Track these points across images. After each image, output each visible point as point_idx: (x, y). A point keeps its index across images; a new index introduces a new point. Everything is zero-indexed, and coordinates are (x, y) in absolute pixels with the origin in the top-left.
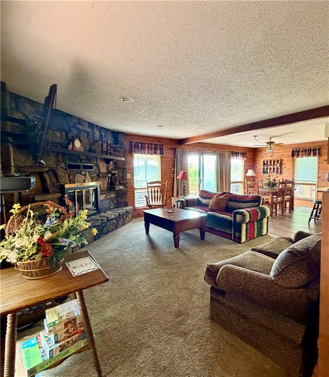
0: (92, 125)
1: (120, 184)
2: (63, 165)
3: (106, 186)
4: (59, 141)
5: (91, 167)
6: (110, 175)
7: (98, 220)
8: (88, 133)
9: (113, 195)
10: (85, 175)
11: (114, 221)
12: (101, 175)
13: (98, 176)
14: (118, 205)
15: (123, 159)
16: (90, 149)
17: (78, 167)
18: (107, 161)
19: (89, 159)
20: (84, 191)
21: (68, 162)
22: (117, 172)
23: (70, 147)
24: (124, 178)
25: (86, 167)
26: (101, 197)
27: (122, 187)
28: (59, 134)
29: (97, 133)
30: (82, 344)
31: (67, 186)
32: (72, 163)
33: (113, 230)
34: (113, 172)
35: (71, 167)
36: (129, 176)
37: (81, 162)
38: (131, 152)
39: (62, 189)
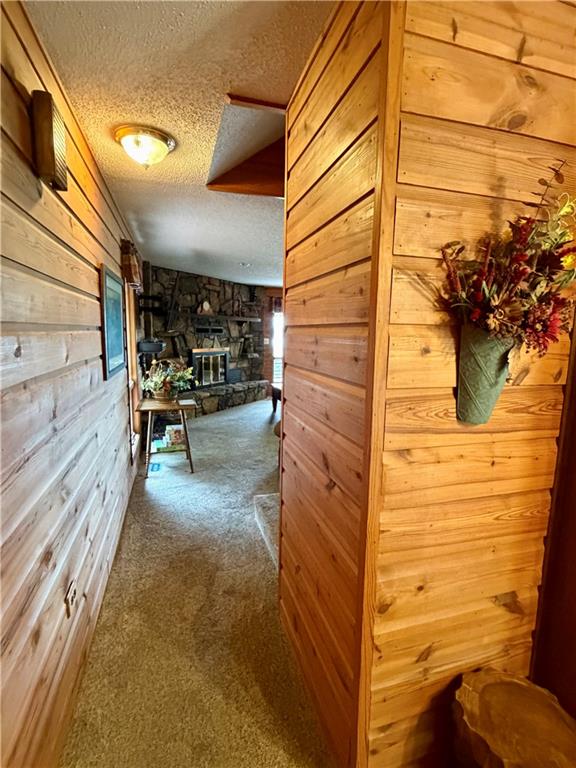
0: (223, 283)
1: (255, 351)
2: (192, 329)
3: (237, 352)
4: (189, 304)
5: (221, 331)
6: (243, 340)
7: (222, 390)
8: (219, 293)
9: (245, 365)
10: (214, 339)
11: (242, 394)
12: (231, 340)
13: (229, 341)
14: (251, 378)
15: (259, 320)
16: (220, 310)
17: (207, 331)
18: (240, 324)
19: (218, 322)
20: (211, 357)
21: (196, 326)
22: (251, 336)
23: (200, 309)
24: (260, 343)
25: (214, 331)
26: (231, 366)
27: (256, 355)
28: (189, 298)
29: (229, 290)
30: (184, 447)
31: (194, 351)
32: (200, 327)
33: (239, 404)
34: (247, 336)
35: (199, 331)
36: (266, 341)
37: (210, 325)
38: (271, 310)
39: (190, 354)
